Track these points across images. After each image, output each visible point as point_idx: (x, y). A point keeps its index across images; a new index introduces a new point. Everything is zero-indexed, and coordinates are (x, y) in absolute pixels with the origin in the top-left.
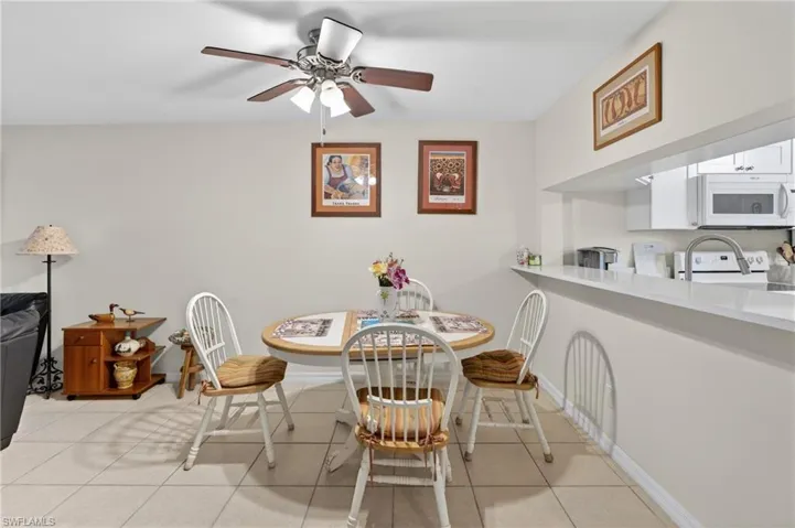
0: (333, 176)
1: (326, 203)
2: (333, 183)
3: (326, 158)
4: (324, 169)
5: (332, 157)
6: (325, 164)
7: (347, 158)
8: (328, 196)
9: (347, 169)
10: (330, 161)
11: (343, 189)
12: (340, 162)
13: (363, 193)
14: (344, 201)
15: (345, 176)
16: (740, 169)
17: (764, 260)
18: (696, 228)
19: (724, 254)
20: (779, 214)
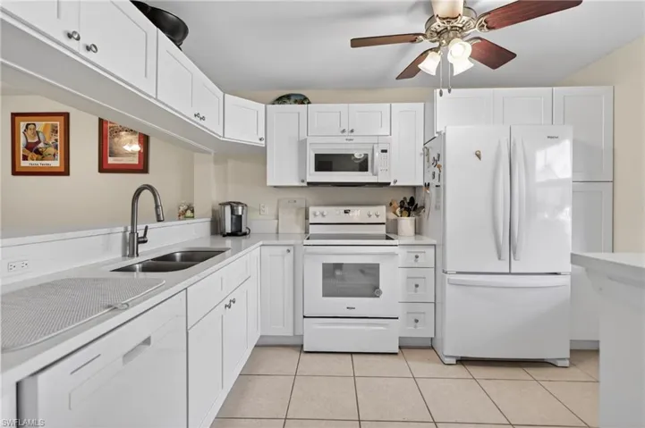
0: (29, 141)
1: (24, 164)
2: (29, 147)
3: (23, 125)
4: (22, 134)
5: (28, 125)
6: (22, 130)
7: (40, 125)
8: (25, 158)
9: (40, 134)
10: (27, 127)
11: (38, 152)
12: (34, 129)
13: (54, 155)
14: (39, 162)
15: (39, 142)
16: (344, 131)
17: (381, 213)
18: (305, 184)
19: (347, 208)
20: (372, 171)
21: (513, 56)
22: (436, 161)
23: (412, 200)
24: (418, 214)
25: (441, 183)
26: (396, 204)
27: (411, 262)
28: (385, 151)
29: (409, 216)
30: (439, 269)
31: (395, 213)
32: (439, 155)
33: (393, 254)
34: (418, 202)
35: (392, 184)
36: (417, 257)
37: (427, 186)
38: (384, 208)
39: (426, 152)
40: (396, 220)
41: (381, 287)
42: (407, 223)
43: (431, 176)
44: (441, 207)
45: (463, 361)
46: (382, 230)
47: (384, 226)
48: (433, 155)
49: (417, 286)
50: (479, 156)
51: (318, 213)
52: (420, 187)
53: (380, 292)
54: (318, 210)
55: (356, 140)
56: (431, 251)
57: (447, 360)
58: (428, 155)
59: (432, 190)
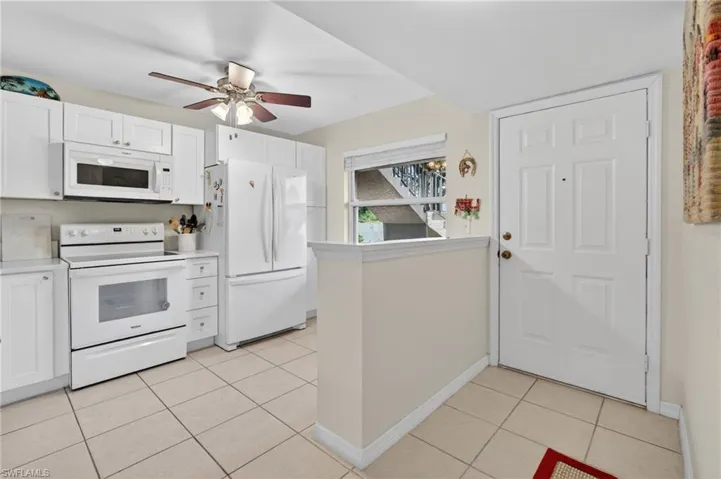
16: (117, 142)
17: (160, 231)
18: (60, 198)
19: (117, 226)
20: (153, 189)
21: (275, 118)
22: (217, 186)
23: (194, 218)
24: (199, 230)
25: (223, 204)
26: (177, 222)
27: (198, 273)
28: (168, 170)
29: (191, 232)
30: (222, 275)
31: (176, 230)
32: (221, 181)
33: (181, 268)
34: (199, 220)
35: (174, 202)
36: (202, 268)
37: (209, 205)
38: (162, 224)
39: (208, 177)
40: (177, 237)
41: (169, 300)
42: (188, 239)
43: (213, 197)
44: (223, 223)
45: (242, 345)
46: (161, 247)
47: (162, 244)
48: (215, 179)
49: (202, 294)
50: (252, 185)
51: (75, 233)
52: (201, 206)
53: (168, 305)
54: (76, 229)
55: (135, 155)
56: (215, 261)
57: (229, 349)
58: (209, 178)
59: (214, 209)
